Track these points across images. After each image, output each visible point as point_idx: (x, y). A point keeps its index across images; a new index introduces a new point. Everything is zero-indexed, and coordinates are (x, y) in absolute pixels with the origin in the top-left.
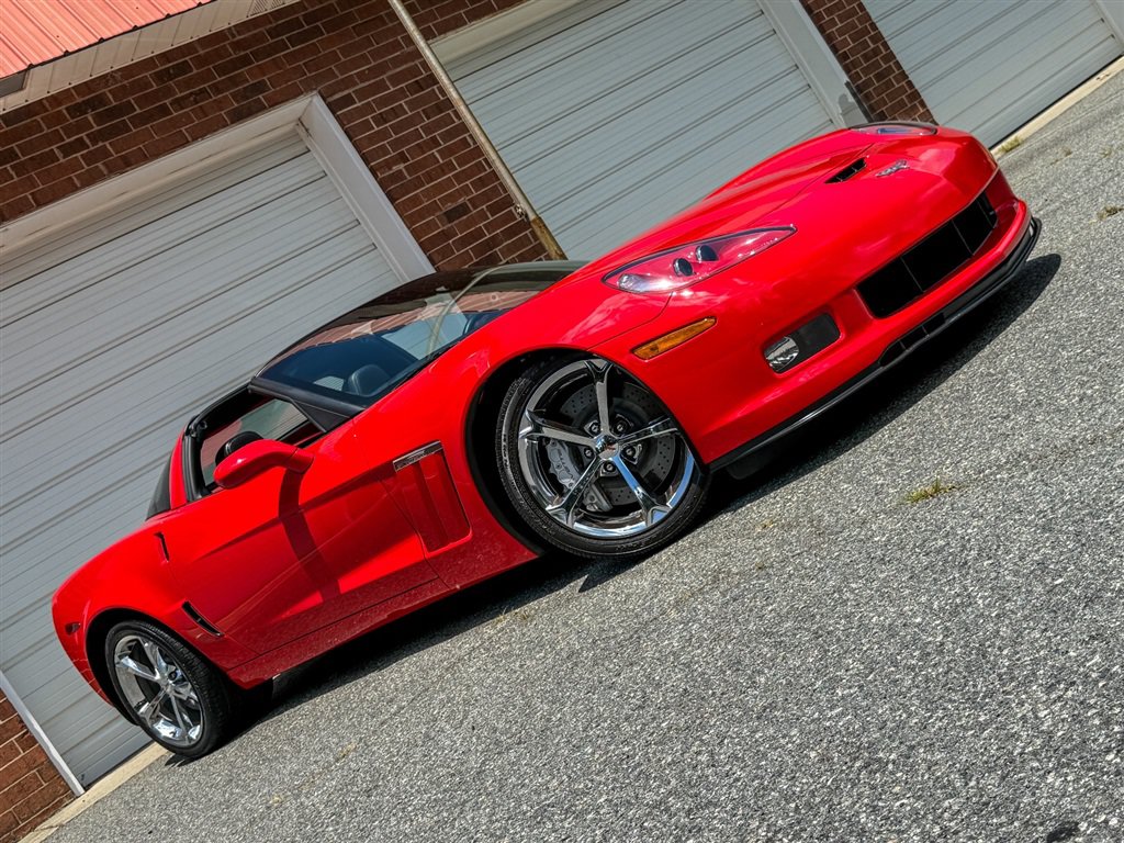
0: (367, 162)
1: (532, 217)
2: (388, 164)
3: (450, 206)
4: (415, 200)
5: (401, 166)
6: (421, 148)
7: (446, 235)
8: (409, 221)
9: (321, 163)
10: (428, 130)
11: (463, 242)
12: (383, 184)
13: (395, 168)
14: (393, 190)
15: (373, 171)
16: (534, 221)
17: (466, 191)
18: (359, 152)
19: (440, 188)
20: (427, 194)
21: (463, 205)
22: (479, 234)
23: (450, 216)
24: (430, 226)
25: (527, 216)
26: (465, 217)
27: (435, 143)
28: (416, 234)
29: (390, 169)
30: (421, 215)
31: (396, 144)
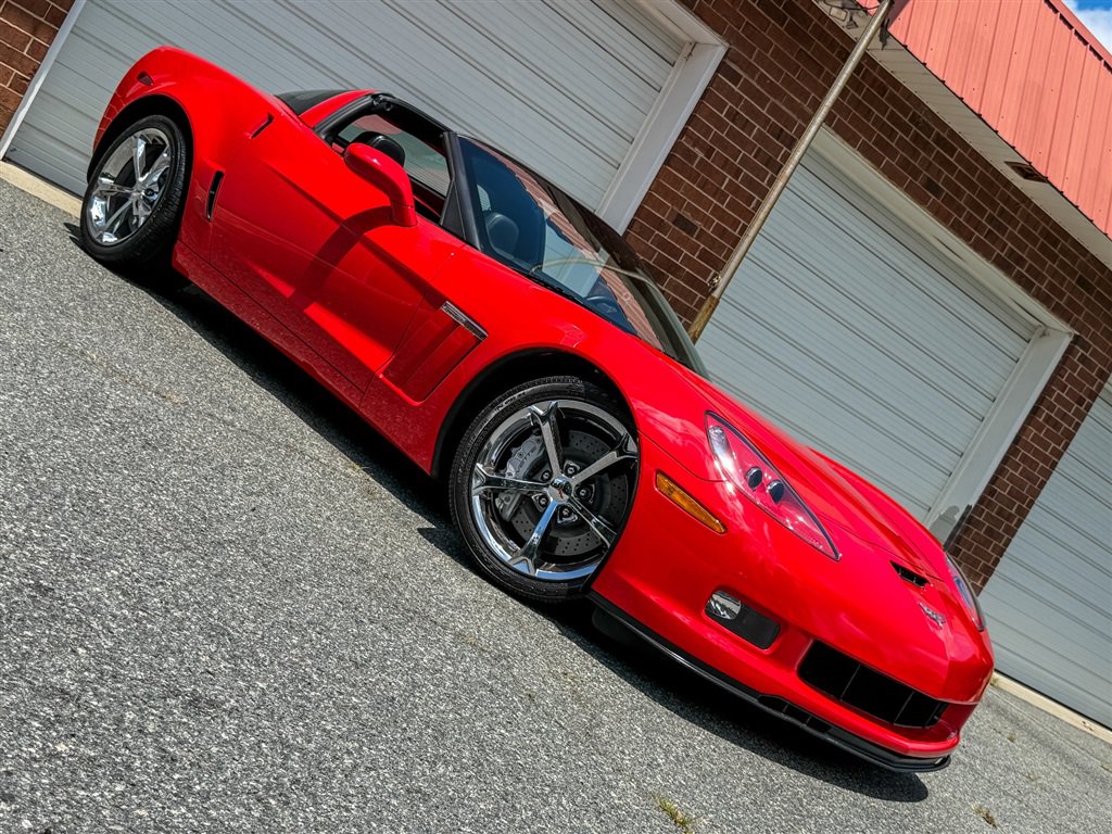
0: (688, 123)
1: (716, 294)
2: (697, 142)
3: (688, 215)
4: (677, 183)
5: (701, 155)
6: (725, 164)
7: (660, 225)
8: (657, 185)
9: (666, 83)
10: (745, 161)
11: (662, 244)
12: (677, 146)
13: (696, 150)
14: (677, 158)
15: (684, 132)
16: (713, 298)
17: (708, 222)
18: (695, 111)
19: (699, 198)
20: (688, 190)
21: (695, 227)
22: (677, 254)
23: (679, 220)
24: (660, 207)
25: (714, 289)
26: (684, 234)
27: (736, 174)
28: (648, 198)
29: (694, 146)
30: (667, 194)
31: (718, 140)
